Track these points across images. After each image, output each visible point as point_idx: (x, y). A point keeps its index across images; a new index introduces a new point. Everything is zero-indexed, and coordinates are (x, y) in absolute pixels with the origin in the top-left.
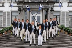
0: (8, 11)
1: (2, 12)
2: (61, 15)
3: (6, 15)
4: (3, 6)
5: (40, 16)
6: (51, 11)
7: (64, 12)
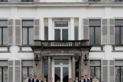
0: (17, 59)
1: (7, 60)
2: (102, 66)
3: (14, 66)
4: (9, 51)
5: (68, 68)
6: (84, 60)
7: (107, 61)
